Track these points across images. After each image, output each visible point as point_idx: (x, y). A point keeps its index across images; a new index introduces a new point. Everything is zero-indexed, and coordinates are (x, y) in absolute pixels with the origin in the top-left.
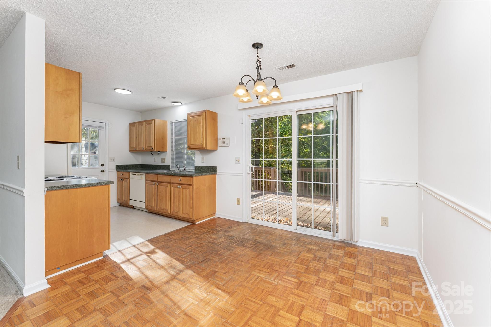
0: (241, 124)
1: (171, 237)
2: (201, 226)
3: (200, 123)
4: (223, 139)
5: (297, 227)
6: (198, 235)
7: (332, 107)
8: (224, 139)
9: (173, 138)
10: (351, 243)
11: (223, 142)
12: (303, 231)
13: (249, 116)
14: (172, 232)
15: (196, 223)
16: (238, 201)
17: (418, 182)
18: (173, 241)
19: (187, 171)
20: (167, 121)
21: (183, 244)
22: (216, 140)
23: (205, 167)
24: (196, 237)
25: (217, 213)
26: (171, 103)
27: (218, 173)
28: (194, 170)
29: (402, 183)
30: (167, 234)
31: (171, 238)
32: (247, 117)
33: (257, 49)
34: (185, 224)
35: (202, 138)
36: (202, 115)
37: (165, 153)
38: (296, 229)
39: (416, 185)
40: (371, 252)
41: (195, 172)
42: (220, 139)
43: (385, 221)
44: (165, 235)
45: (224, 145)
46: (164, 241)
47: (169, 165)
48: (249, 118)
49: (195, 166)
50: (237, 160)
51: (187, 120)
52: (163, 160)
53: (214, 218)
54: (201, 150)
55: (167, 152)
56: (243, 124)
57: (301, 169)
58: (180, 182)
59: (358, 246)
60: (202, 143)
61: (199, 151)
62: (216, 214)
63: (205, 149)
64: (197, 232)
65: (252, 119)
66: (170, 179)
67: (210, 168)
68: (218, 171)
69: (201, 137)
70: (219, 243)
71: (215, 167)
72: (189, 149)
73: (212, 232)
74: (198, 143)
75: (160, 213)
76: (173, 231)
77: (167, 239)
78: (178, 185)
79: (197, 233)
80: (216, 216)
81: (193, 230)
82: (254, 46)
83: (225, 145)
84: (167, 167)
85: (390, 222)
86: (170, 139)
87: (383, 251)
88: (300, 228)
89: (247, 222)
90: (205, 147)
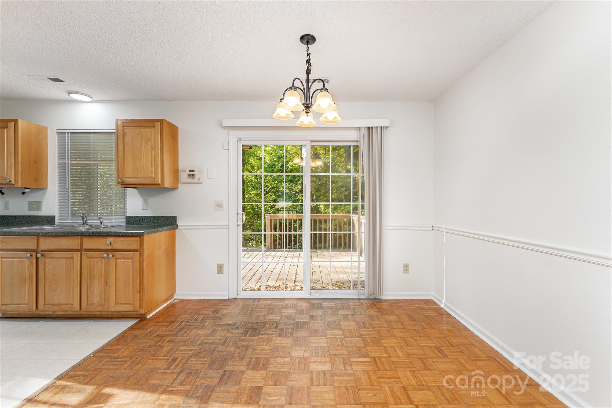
0: (224, 149)
1: (116, 355)
2: (160, 320)
3: (149, 141)
4: (190, 171)
5: (311, 291)
6: (170, 337)
7: (357, 141)
8: (193, 171)
9: (66, 163)
10: (375, 298)
11: (192, 176)
12: (320, 295)
13: (240, 139)
14: (109, 344)
15: (148, 317)
16: (220, 269)
17: (433, 225)
18: (126, 361)
19: (106, 227)
20: (47, 128)
21: (155, 361)
22: (176, 173)
23: (151, 217)
24: (169, 341)
25: (177, 292)
26: (68, 94)
27: (179, 227)
28: (125, 224)
29: (420, 227)
30: (99, 351)
31: (117, 358)
32: (236, 141)
33: (308, 44)
34: (124, 323)
35: (155, 166)
36: (154, 127)
37: (45, 190)
38: (311, 295)
39: (432, 228)
40: (399, 303)
41: (126, 226)
42: (184, 171)
43: (406, 268)
44: (95, 354)
45: (192, 180)
46: (106, 367)
47: (55, 216)
48: (239, 142)
49: (126, 217)
50: (217, 206)
51: (115, 131)
52: (37, 205)
53: (173, 302)
54: (139, 187)
55: (46, 189)
56: (229, 149)
57: (270, 216)
58: (109, 248)
59: (382, 300)
60: (153, 176)
61: (135, 189)
62: (175, 295)
63: (161, 186)
64: (163, 331)
65: (244, 144)
66: (80, 243)
67: (162, 218)
68: (179, 224)
69: (152, 165)
70: (221, 340)
71: (173, 217)
72: (120, 185)
73: (192, 326)
74: (143, 176)
75: (50, 314)
76: (109, 341)
77: (107, 362)
78: (104, 253)
79: (163, 333)
80: (176, 297)
81: (151, 331)
82: (302, 38)
83: (195, 180)
84: (50, 220)
85: (411, 269)
86: (57, 165)
87: (406, 299)
88: (314, 292)
89: (236, 298)
90: (160, 182)
